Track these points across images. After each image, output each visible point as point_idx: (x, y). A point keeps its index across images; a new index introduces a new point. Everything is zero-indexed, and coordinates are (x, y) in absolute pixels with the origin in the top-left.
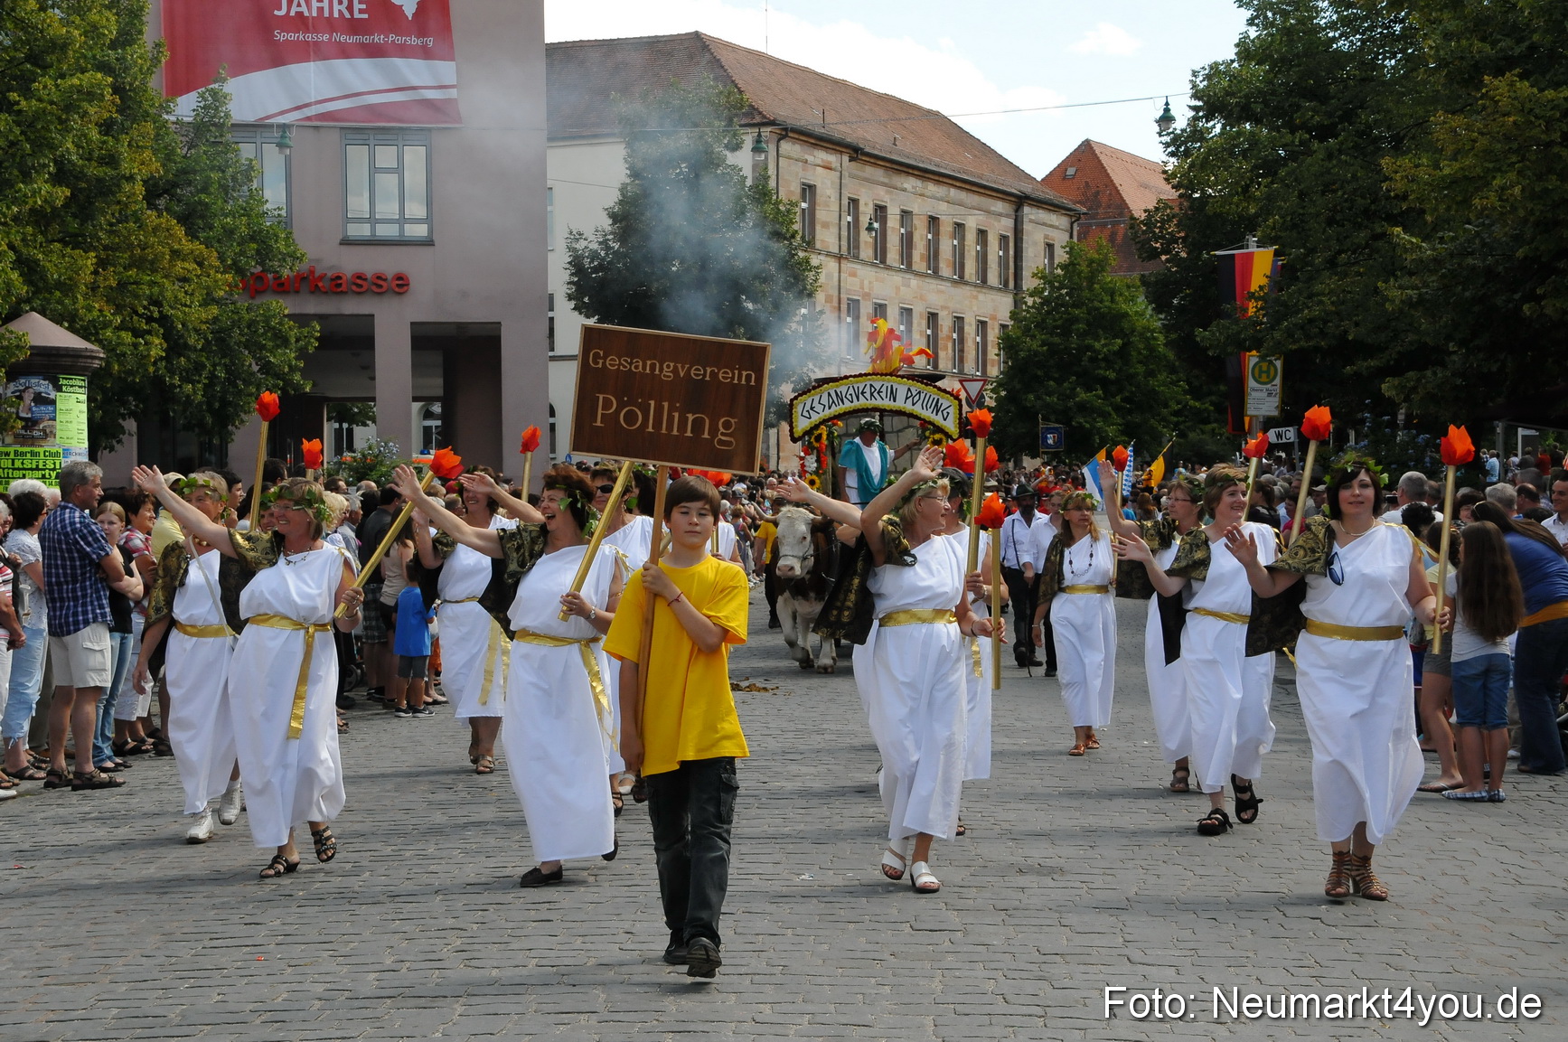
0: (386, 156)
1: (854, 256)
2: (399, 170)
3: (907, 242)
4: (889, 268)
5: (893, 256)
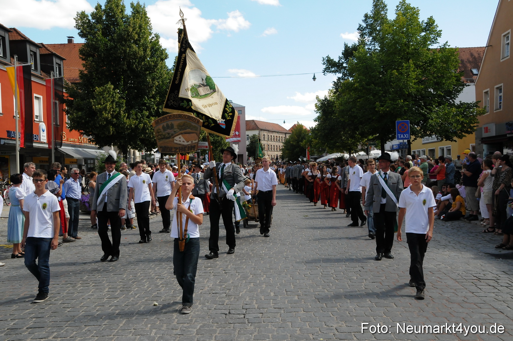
1: (268, 141)
4: (272, 142)
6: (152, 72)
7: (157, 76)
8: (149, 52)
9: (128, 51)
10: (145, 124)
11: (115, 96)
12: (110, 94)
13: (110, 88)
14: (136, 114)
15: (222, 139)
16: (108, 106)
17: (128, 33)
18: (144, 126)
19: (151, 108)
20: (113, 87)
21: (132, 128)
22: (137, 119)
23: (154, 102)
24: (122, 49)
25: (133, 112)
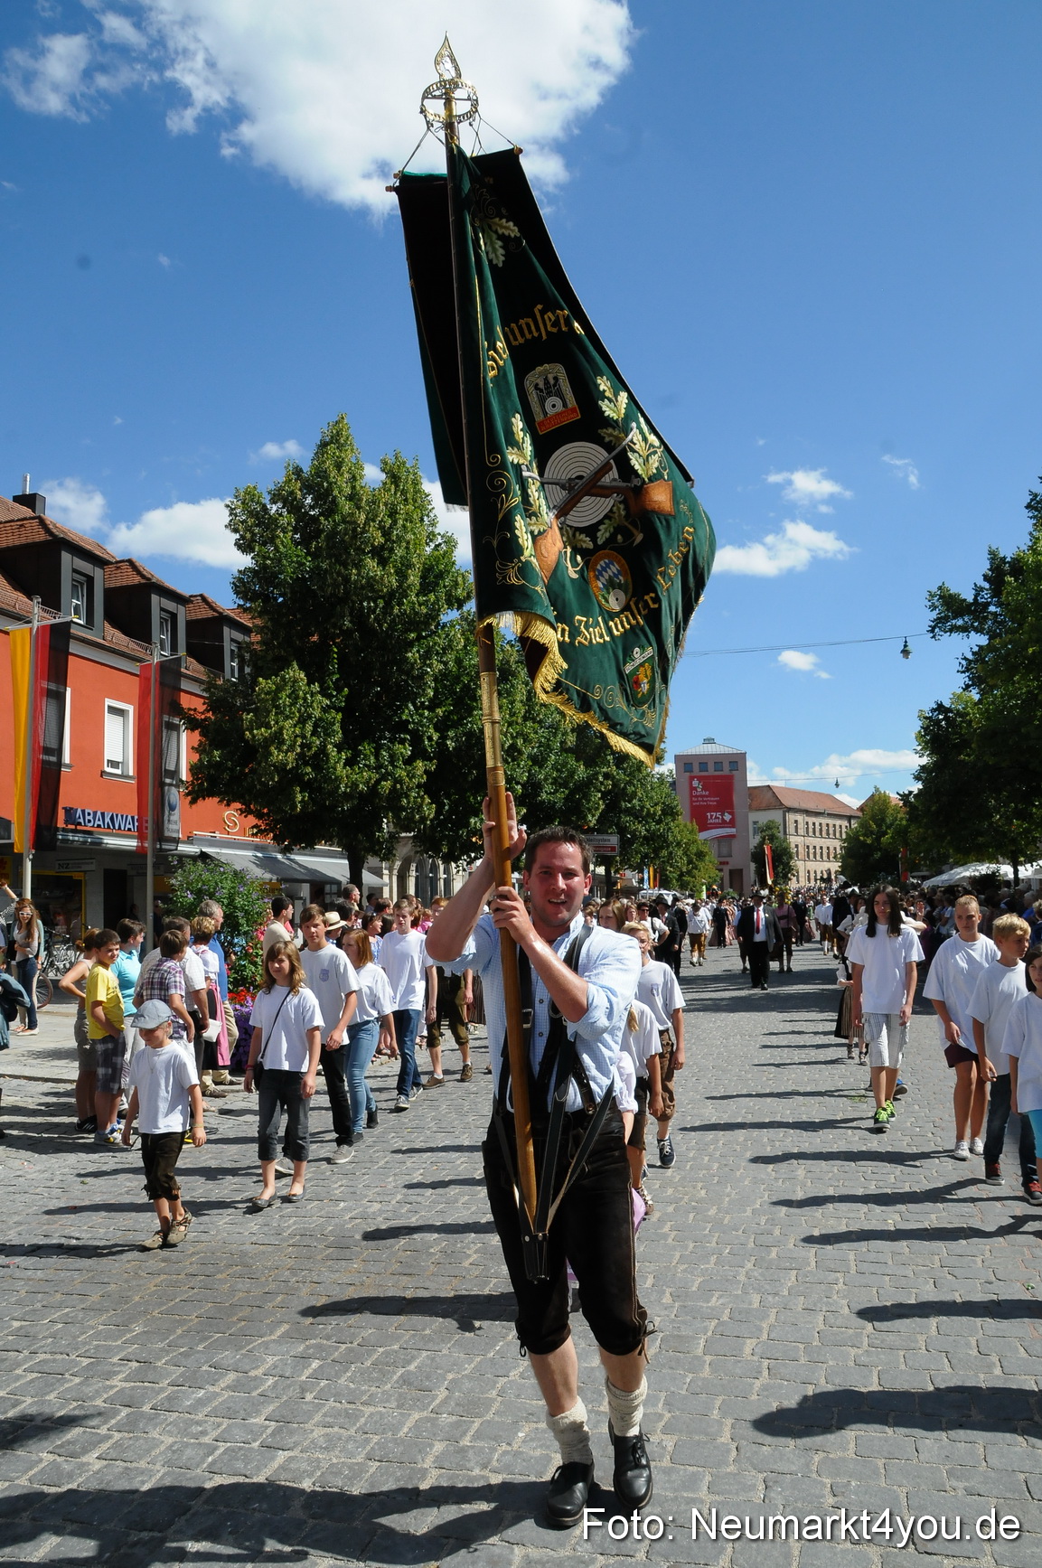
1: (807, 835)
4: (818, 837)
6: (425, 638)
7: (435, 644)
8: (414, 578)
9: (353, 578)
10: (400, 781)
11: (312, 702)
12: (297, 697)
13: (295, 681)
14: (377, 755)
15: (670, 828)
16: (285, 731)
17: (354, 530)
18: (393, 788)
19: (422, 736)
20: (302, 676)
21: (361, 793)
22: (379, 767)
23: (430, 720)
24: (339, 574)
25: (366, 748)
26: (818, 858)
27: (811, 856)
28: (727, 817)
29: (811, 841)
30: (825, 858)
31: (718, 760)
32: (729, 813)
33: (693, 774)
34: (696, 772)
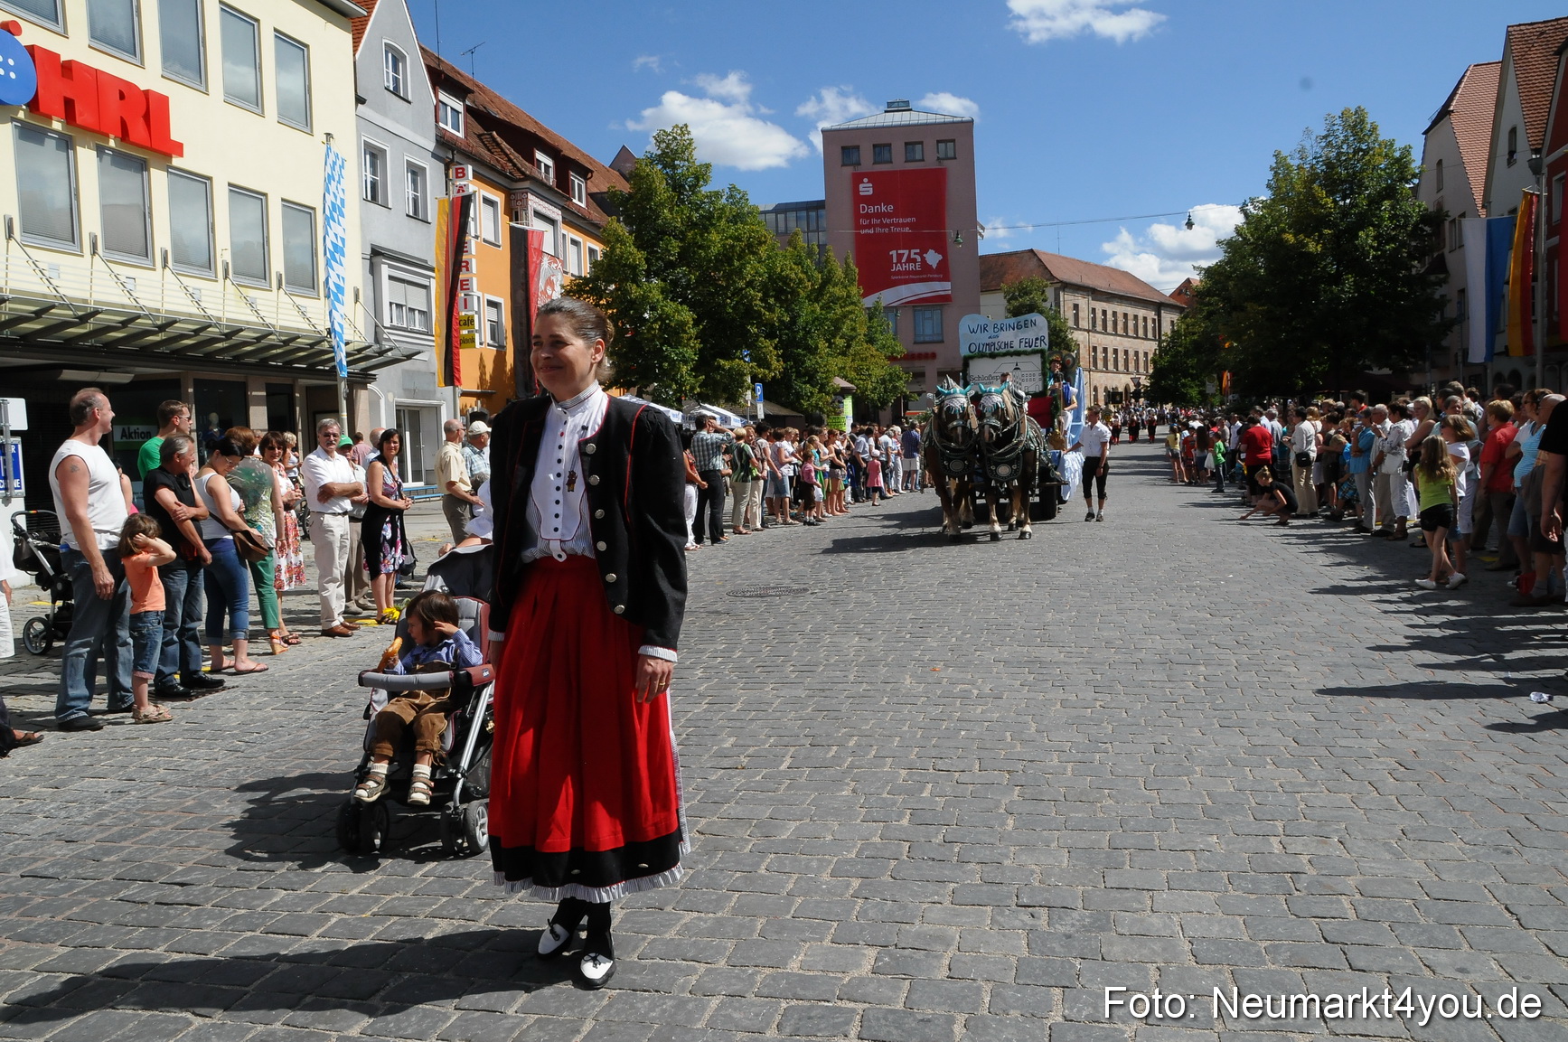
0: (928, 314)
1: (1093, 330)
2: (932, 318)
3: (1115, 323)
4: (1109, 334)
5: (1110, 329)
26: (1111, 367)
27: (1100, 364)
28: (933, 258)
29: (1100, 340)
30: (1121, 368)
31: (913, 138)
32: (937, 251)
33: (861, 169)
34: (867, 162)
